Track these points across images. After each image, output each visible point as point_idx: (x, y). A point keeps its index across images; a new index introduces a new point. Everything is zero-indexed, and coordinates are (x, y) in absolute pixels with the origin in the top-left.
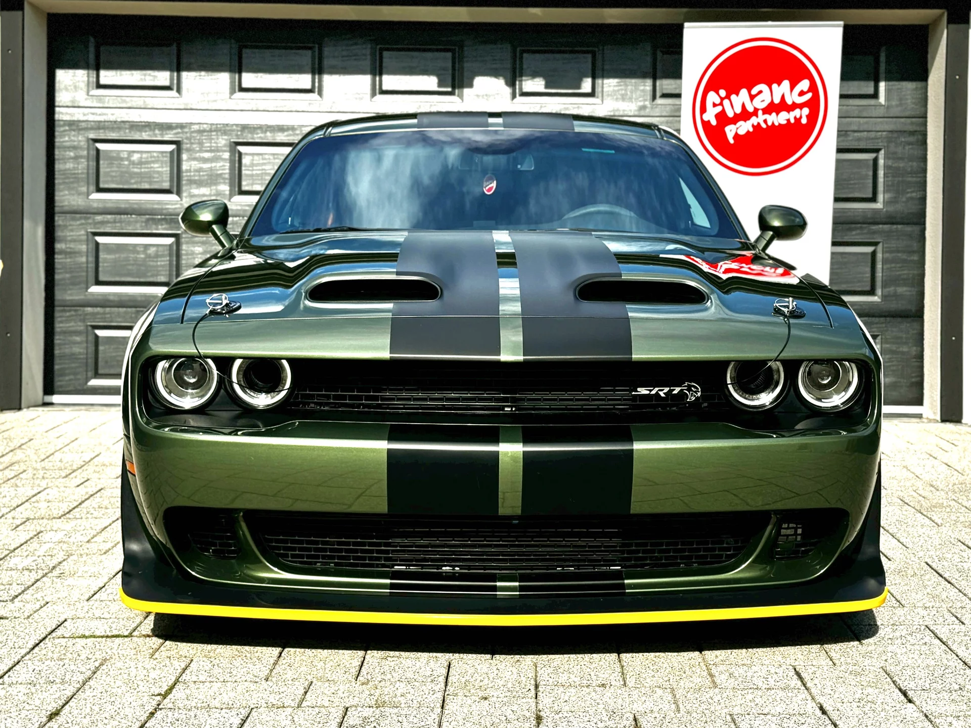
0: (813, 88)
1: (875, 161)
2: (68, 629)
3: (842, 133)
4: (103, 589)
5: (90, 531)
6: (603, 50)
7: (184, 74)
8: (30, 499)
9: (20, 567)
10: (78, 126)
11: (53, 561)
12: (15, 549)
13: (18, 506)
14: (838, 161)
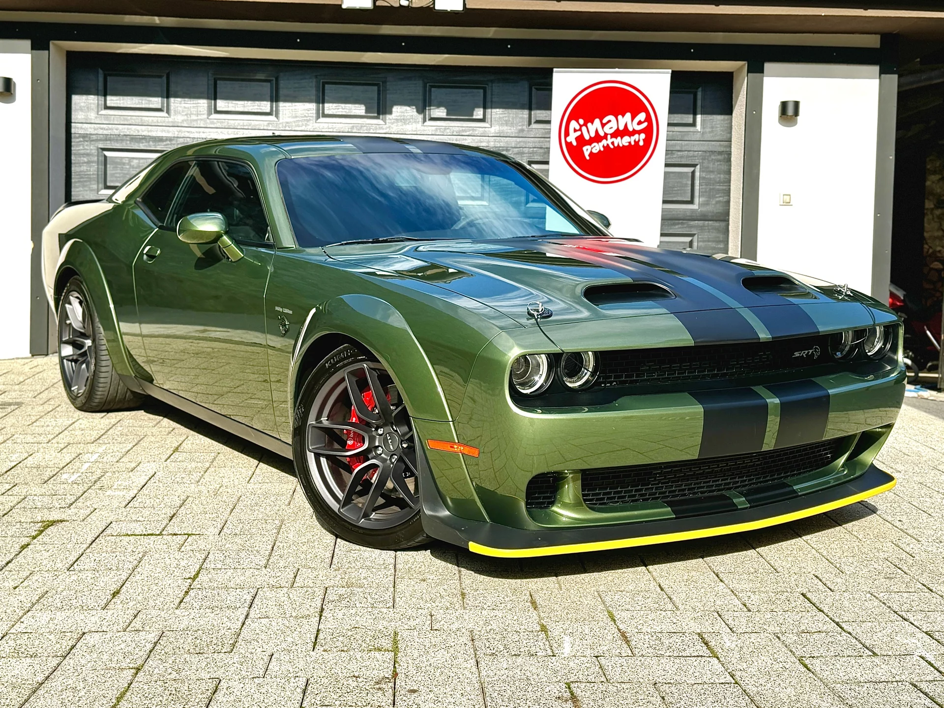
0: (648, 119)
1: (693, 173)
2: (115, 529)
3: (668, 152)
4: (135, 499)
5: (117, 453)
6: (492, 87)
7: (172, 100)
8: (67, 428)
9: (70, 481)
10: (90, 138)
11: (94, 477)
12: (63, 468)
13: (59, 434)
14: (666, 173)
